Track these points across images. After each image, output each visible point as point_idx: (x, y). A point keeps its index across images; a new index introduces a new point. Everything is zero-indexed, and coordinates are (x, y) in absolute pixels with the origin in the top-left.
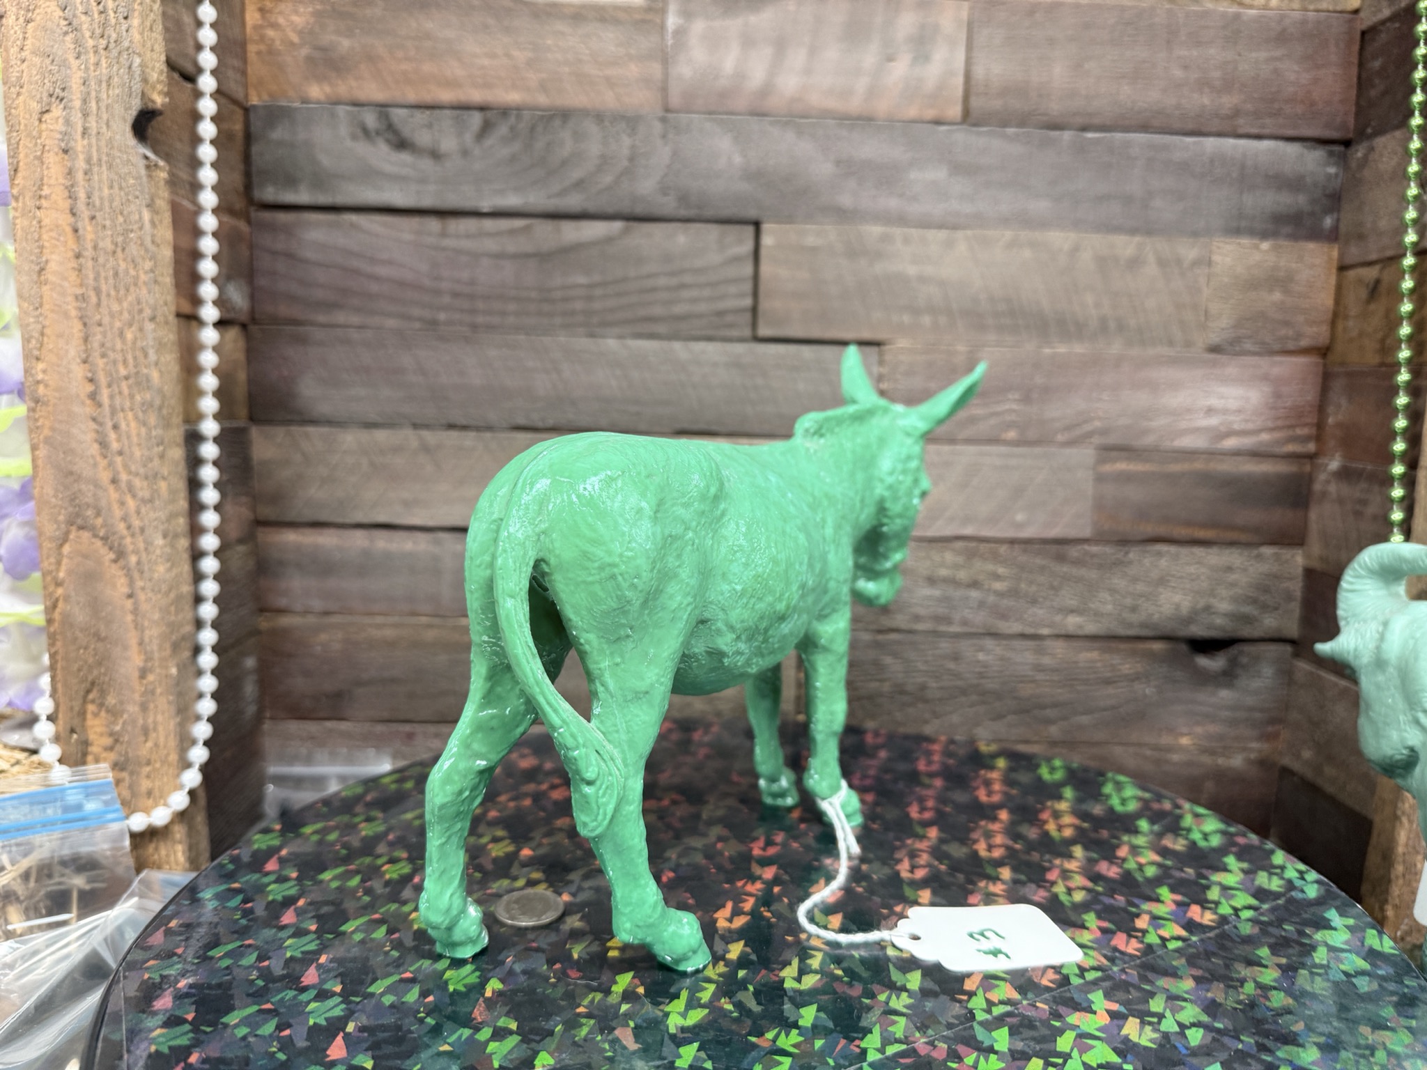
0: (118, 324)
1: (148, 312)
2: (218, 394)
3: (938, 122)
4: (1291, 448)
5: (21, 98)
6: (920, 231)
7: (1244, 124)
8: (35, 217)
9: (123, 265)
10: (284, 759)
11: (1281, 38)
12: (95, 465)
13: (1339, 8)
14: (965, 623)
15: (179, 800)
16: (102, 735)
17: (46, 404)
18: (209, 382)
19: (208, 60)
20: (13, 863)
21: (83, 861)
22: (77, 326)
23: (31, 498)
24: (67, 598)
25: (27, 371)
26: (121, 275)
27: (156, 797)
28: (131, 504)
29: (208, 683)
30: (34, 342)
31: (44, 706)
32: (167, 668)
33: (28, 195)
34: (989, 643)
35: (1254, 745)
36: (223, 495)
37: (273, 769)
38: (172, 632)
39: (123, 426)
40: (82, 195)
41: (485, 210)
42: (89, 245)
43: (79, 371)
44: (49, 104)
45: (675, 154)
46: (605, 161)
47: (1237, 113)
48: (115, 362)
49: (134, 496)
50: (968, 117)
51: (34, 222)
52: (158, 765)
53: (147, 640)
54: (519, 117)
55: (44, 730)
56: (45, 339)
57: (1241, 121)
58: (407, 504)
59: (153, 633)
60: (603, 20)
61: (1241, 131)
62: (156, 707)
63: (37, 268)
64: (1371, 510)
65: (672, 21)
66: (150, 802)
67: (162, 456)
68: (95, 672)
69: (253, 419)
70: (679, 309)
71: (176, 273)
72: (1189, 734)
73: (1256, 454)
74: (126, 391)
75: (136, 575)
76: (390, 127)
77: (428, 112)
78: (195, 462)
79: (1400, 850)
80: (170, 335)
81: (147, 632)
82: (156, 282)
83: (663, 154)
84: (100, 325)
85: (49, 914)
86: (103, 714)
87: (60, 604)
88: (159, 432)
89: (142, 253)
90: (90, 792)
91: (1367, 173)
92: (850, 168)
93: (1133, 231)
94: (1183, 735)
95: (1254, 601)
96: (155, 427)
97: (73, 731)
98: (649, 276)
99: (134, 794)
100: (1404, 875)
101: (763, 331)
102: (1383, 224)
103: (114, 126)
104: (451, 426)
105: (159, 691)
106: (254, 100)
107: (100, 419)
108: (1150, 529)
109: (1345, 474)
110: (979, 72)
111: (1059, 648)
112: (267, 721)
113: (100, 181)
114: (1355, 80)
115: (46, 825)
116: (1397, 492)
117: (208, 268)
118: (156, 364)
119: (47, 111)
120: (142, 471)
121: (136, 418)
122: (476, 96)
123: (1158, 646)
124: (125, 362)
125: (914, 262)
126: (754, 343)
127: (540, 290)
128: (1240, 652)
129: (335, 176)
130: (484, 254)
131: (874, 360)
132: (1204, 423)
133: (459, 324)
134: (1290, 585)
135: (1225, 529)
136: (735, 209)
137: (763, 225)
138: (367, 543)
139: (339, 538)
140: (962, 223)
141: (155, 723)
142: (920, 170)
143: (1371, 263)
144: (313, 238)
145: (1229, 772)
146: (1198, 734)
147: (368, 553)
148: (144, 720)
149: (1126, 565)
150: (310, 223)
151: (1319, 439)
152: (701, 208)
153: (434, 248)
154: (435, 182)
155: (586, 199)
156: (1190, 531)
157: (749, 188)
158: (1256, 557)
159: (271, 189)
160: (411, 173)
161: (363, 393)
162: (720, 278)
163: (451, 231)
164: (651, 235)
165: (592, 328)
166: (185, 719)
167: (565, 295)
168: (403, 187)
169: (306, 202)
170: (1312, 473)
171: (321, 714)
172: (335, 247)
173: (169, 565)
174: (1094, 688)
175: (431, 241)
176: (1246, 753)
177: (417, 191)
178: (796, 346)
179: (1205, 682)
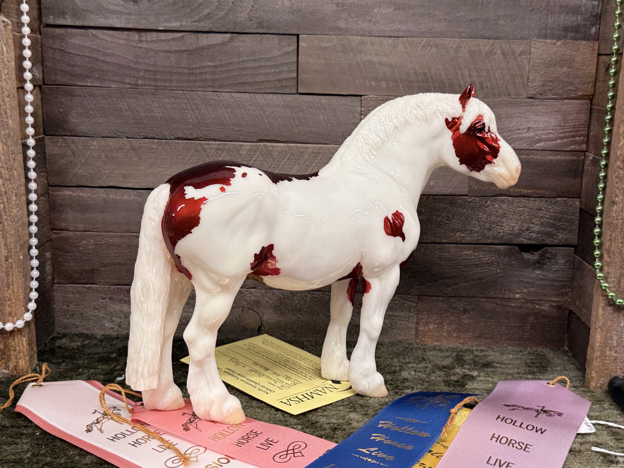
1: (6, 93)
2: (33, 126)
4: (573, 147)
6: (381, 38)
15: (28, 316)
18: (30, 120)
29: (35, 263)
32: (19, 256)
35: (555, 299)
38: (20, 240)
41: (161, 28)
46: (220, 4)
52: (13, 301)
53: (8, 243)
58: (125, 177)
59: (11, 240)
62: (13, 274)
66: (10, 318)
67: (14, 160)
70: (259, 79)
71: (16, 72)
72: (520, 293)
73: (554, 150)
75: (3, 214)
78: (26, 159)
81: (8, 239)
82: (9, 79)
88: (13, 148)
89: (3, 66)
92: (344, 7)
93: (489, 38)
94: (517, 293)
95: (553, 226)
96: (11, 146)
98: (243, 61)
101: (302, 90)
104: (145, 138)
105: (14, 267)
109: (595, 162)
111: (452, 249)
112: (56, 285)
117: (27, 64)
120: (5, 166)
123: (503, 248)
125: (377, 55)
126: (298, 96)
127: (189, 69)
128: (547, 251)
129: (84, 10)
130: (161, 51)
131: (358, 103)
132: (527, 135)
133: (148, 85)
134: (572, 217)
135: (538, 189)
136: (287, 28)
137: (300, 36)
138: (104, 196)
139: (90, 193)
140: (401, 34)
141: (12, 281)
142: (380, 8)
143: (608, 55)
144: (74, 41)
145: (542, 313)
146: (525, 293)
147: (105, 201)
148: (8, 280)
149: (487, 207)
150: (71, 34)
151: (587, 143)
152: (269, 27)
153: (136, 47)
154: (135, 14)
155: (211, 23)
156: (519, 190)
157: (294, 17)
158: (554, 204)
159: (51, 17)
160: (123, 10)
161: (101, 121)
162: (280, 62)
163: (144, 39)
164: (244, 41)
165: (215, 87)
166: (26, 280)
167: (201, 71)
168: (118, 16)
169: (69, 24)
170: (584, 161)
171: (82, 281)
172: (85, 46)
173: (18, 209)
174: (470, 269)
175: (134, 44)
176: (551, 303)
177: (126, 19)
178: (318, 96)
179: (528, 267)
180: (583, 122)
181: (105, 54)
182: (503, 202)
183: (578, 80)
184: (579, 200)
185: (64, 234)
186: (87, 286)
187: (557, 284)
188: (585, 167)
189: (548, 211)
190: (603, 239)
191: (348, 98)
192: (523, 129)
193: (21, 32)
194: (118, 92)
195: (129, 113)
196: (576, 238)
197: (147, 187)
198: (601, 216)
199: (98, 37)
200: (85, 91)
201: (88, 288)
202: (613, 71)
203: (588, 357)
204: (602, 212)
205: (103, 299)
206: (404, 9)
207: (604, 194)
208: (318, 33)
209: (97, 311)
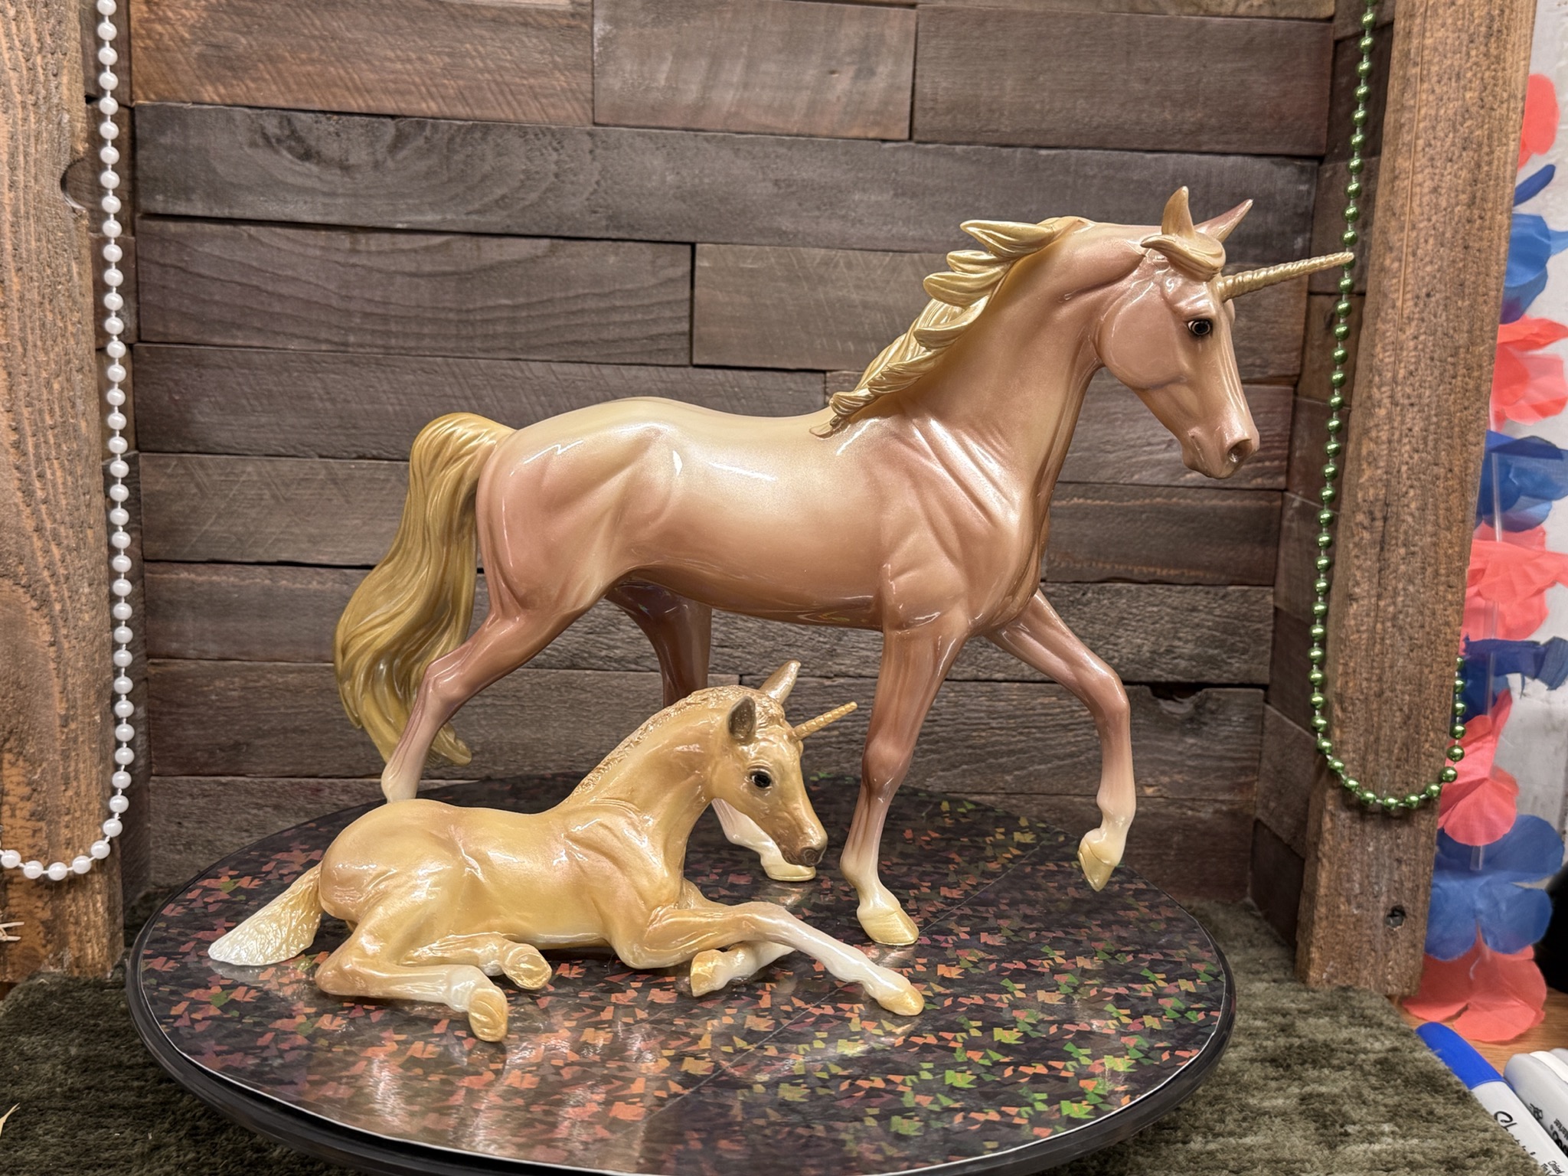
0: (44, 375)
1: (75, 363)
2: (126, 433)
3: (884, 141)
4: (1260, 482)
6: (866, 253)
7: (1208, 141)
9: (50, 316)
11: (1248, 48)
12: (19, 513)
13: (1312, 16)
15: (100, 850)
16: (18, 784)
26: (48, 326)
27: (75, 846)
28: (56, 552)
29: (125, 732)
32: (91, 716)
35: (1226, 797)
38: (95, 680)
39: (49, 475)
40: (8, 247)
41: (399, 226)
42: (15, 296)
45: (604, 169)
46: (530, 177)
47: (1200, 128)
49: (58, 545)
50: (914, 135)
52: (78, 814)
53: (70, 688)
54: (435, 128)
57: (1205, 138)
58: (313, 540)
59: (76, 680)
60: (525, 24)
61: (1204, 148)
62: (78, 755)
65: (600, 29)
66: (69, 852)
67: (88, 506)
68: (14, 721)
70: (610, 334)
74: (52, 441)
75: (61, 623)
76: (294, 134)
77: (336, 117)
81: (70, 680)
83: (590, 171)
84: (25, 375)
86: (21, 763)
88: (87, 481)
89: (70, 304)
91: (1331, 198)
92: (790, 188)
95: (1221, 644)
96: (82, 477)
98: (577, 297)
101: (700, 358)
103: (43, 180)
104: (359, 458)
105: (81, 739)
106: (141, 100)
107: (24, 467)
108: (1108, 569)
109: (1303, 513)
110: (925, 87)
111: (1015, 693)
113: (28, 233)
114: (1328, 92)
116: (1324, 538)
118: (83, 414)
120: (67, 519)
121: (62, 466)
122: (387, 103)
124: (51, 411)
125: (858, 287)
126: (690, 369)
127: (459, 311)
128: (1208, 698)
129: (232, 184)
130: (396, 272)
131: (820, 387)
132: (1167, 455)
133: (370, 346)
134: (1260, 626)
135: (1190, 567)
136: (669, 228)
137: (698, 246)
138: (267, 582)
139: (236, 576)
140: (909, 246)
141: (76, 771)
142: (864, 190)
143: (1330, 294)
144: (207, 250)
145: (1199, 826)
146: (1164, 786)
147: (268, 592)
148: (65, 769)
149: (1085, 605)
150: (203, 235)
151: (1288, 473)
152: (632, 227)
153: (343, 265)
154: (344, 195)
155: (509, 216)
156: (1152, 570)
157: (684, 206)
158: (1224, 597)
159: (160, 197)
160: (318, 185)
161: (263, 420)
162: (654, 300)
163: (362, 247)
164: (579, 254)
165: (515, 351)
166: (106, 768)
167: (486, 316)
168: (309, 199)
169: (199, 213)
170: (1282, 508)
171: (214, 770)
172: (232, 261)
173: (93, 613)
174: (1052, 735)
175: (340, 257)
176: (1217, 806)
177: (324, 205)
178: (735, 372)
179: (1171, 730)
180: (1279, 429)
181: (277, 278)
182: (1118, 593)
183: (1268, 345)
184: (1271, 590)
185: (177, 666)
186: (223, 779)
187: (1227, 764)
188: (1285, 523)
189: (1210, 613)
190: (1327, 670)
191: (797, 376)
192: (1158, 444)
193: (99, 230)
194: (303, 359)
195: (328, 405)
196: (1267, 668)
197: (364, 563)
198: (1324, 624)
199: (262, 244)
200: (229, 356)
201: (224, 784)
202: (1341, 329)
203: (1302, 918)
204: (1324, 615)
205: (259, 807)
206: (914, 196)
207: (1330, 580)
208: (735, 240)
209: (244, 834)
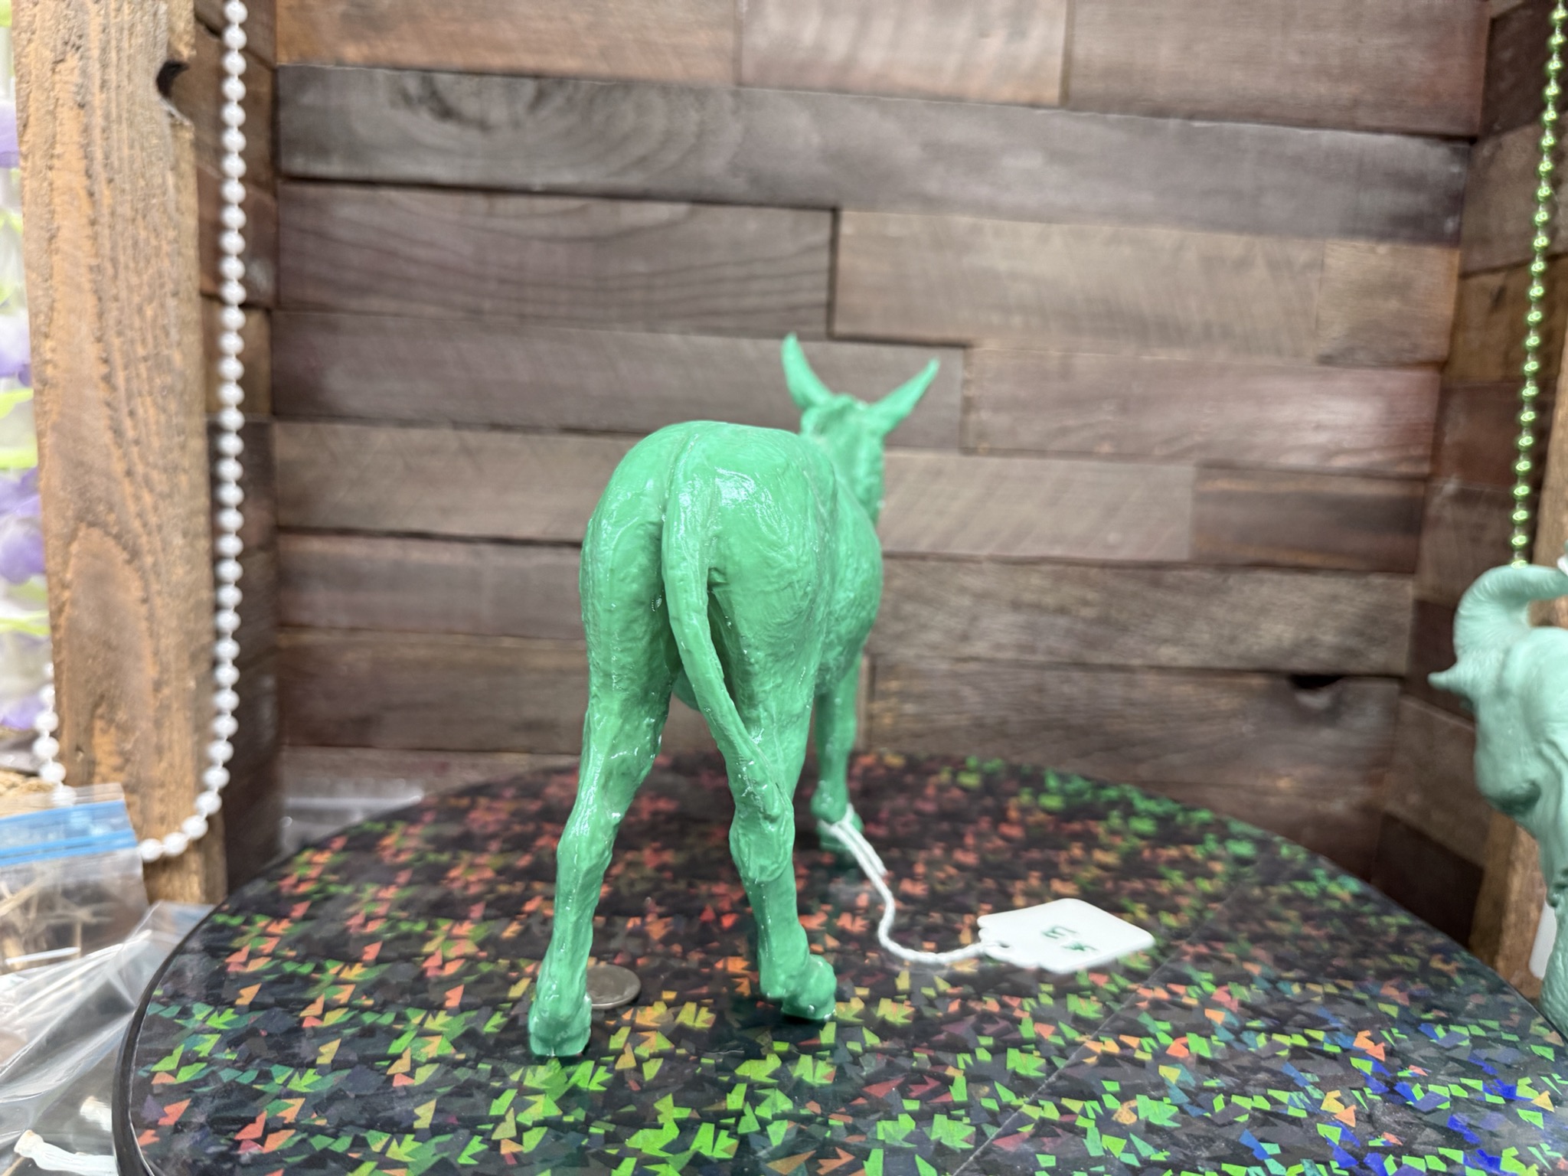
0: (136, 299)
1: (169, 287)
2: (241, 382)
3: (1034, 105)
4: (1405, 469)
5: (33, 45)
6: (1014, 222)
7: (1364, 117)
8: (45, 179)
9: (143, 234)
10: (303, 790)
11: (1406, 24)
12: (108, 455)
14: (1051, 652)
15: (196, 827)
16: (111, 754)
17: (55, 386)
18: (232, 368)
19: (236, 11)
20: (12, 892)
21: (88, 892)
22: (90, 303)
23: (34, 491)
24: (74, 603)
25: (34, 350)
26: (141, 245)
27: (169, 823)
28: (148, 499)
29: (228, 700)
30: (42, 317)
31: (46, 721)
32: (184, 680)
33: (39, 154)
34: (1076, 675)
35: (1359, 789)
36: (246, 496)
37: (292, 801)
38: (190, 642)
39: (140, 411)
40: (99, 155)
41: (538, 188)
42: (106, 211)
43: (92, 351)
44: (64, 53)
45: (747, 131)
46: (669, 138)
47: (1356, 103)
48: (132, 342)
49: (151, 490)
50: (1068, 101)
51: (45, 184)
52: (173, 788)
53: (162, 649)
54: (576, 87)
55: (46, 747)
56: (55, 314)
57: (1361, 113)
58: (445, 512)
59: (169, 642)
61: (1361, 124)
62: (172, 724)
63: (47, 235)
64: (1490, 535)
66: (164, 828)
67: (183, 447)
68: (105, 684)
69: (276, 413)
70: (748, 302)
71: (201, 246)
72: (1288, 775)
73: (1367, 475)
74: (144, 374)
75: (152, 577)
76: (434, 94)
77: (477, 79)
78: (215, 456)
79: (1514, 897)
80: (192, 312)
81: (163, 641)
82: (180, 254)
83: (733, 131)
84: (116, 299)
85: (51, 948)
86: (113, 730)
87: (67, 609)
89: (165, 220)
90: (98, 815)
91: (1494, 173)
92: (937, 151)
93: (1241, 229)
94: (1280, 777)
95: (1360, 634)
96: (177, 414)
97: (78, 749)
98: (716, 264)
99: (145, 820)
100: (1516, 925)
101: (840, 328)
102: (1511, 227)
103: (136, 79)
104: (495, 427)
105: (175, 706)
106: (283, 60)
107: (115, 404)
108: (1252, 554)
109: (1464, 498)
110: (1080, 52)
111: (1151, 681)
112: (285, 747)
113: (119, 140)
114: (1482, 71)
115: (48, 850)
116: (1520, 515)
117: (233, 242)
118: (179, 344)
119: (62, 61)
120: (160, 462)
121: (155, 403)
122: (529, 61)
123: (1257, 681)
124: (144, 342)
125: (1005, 256)
126: (829, 342)
127: (597, 278)
128: (1345, 689)
129: (372, 145)
130: (533, 236)
131: (960, 363)
132: (1313, 441)
133: (506, 314)
134: (1399, 617)
136: (811, 193)
137: (841, 212)
138: (398, 555)
139: (369, 550)
140: (1057, 215)
141: (170, 741)
143: (1496, 270)
144: (347, 214)
145: (1330, 819)
146: (1298, 777)
147: (399, 565)
148: (158, 738)
149: (1226, 592)
150: (345, 199)
151: (1435, 459)
152: (773, 191)
153: (479, 229)
154: (482, 156)
155: (651, 179)
157: (829, 169)
159: (301, 159)
160: (456, 146)
161: (397, 387)
162: (796, 269)
163: (501, 211)
164: (721, 220)
166: (202, 738)
167: (624, 284)
168: (449, 160)
169: (339, 175)
170: (1427, 497)
171: (344, 740)
172: (370, 225)
173: (188, 567)
174: (1187, 725)
175: (477, 221)
177: (465, 167)
178: (873, 346)
179: (1307, 722)
180: (1424, 417)
181: (413, 242)
182: (1261, 582)
184: (1413, 579)
185: (308, 637)
191: (940, 350)
194: (438, 327)
196: (1405, 660)
199: (402, 208)
200: (367, 323)
208: (880, 207)
